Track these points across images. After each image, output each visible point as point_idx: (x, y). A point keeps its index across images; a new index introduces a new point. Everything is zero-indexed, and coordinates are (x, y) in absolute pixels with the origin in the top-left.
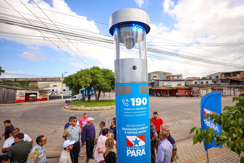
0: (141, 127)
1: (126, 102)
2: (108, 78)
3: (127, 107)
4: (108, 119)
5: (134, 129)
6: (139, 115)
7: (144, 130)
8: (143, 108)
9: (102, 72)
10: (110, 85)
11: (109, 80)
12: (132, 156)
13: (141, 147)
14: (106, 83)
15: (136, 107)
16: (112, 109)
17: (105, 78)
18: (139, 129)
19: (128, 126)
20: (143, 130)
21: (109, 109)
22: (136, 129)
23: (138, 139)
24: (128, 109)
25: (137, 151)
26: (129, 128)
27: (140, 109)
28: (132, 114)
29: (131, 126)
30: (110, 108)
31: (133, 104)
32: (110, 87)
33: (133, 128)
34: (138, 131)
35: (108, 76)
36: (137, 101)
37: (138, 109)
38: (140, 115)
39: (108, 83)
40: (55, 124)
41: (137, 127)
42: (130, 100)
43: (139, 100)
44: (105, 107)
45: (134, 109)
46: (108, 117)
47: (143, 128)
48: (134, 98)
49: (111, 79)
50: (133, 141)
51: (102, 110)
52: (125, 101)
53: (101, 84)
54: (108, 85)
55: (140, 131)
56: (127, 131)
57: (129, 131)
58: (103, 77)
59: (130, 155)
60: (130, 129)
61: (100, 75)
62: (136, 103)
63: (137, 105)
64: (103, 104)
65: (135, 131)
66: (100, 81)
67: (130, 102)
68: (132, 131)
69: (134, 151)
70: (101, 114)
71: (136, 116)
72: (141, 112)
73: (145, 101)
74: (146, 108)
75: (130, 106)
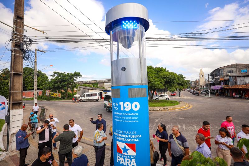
0: (130, 135)
1: (116, 106)
2: (161, 77)
3: (117, 111)
4: (157, 121)
5: (123, 136)
6: (128, 121)
7: (135, 138)
8: (132, 114)
9: (155, 71)
10: (163, 85)
11: (162, 79)
12: (121, 163)
13: (130, 156)
14: (159, 83)
15: (124, 112)
16: (164, 110)
17: (158, 78)
18: (128, 136)
19: (118, 131)
20: (133, 138)
21: (161, 110)
22: (125, 136)
23: (127, 147)
24: (117, 113)
25: (126, 159)
26: (119, 133)
27: (130, 114)
28: (121, 119)
29: (120, 132)
30: (163, 109)
31: (122, 109)
32: (164, 86)
33: (122, 134)
34: (127, 138)
35: (161, 74)
36: (126, 106)
37: (127, 114)
38: (130, 121)
39: (161, 83)
40: (109, 120)
41: (126, 134)
42: (119, 104)
43: (128, 105)
44: (157, 108)
45: (122, 114)
46: (158, 118)
47: (134, 136)
48: (123, 103)
49: (165, 78)
50: (122, 148)
51: (153, 110)
52: (115, 104)
53: (153, 84)
54: (161, 84)
55: (128, 138)
56: (117, 136)
57: (119, 136)
58: (156, 77)
59: (120, 161)
60: (119, 135)
61: (152, 75)
62: (124, 108)
63: (126, 109)
64: (155, 105)
65: (124, 138)
66: (152, 80)
67: (119, 106)
68: (121, 137)
69: (122, 158)
70: (152, 115)
71: (124, 121)
72: (131, 118)
73: (136, 106)
74: (138, 114)
75: (119, 111)
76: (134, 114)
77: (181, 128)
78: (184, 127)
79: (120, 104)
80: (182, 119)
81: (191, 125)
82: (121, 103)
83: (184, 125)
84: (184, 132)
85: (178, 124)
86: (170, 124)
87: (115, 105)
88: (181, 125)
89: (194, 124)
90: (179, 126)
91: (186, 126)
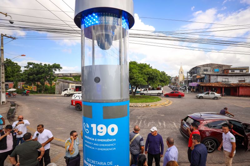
2: (145, 73)
3: (87, 135)
6: (102, 149)
8: (108, 140)
9: (139, 67)
10: (146, 81)
11: (145, 76)
14: (142, 79)
15: (97, 137)
16: (146, 106)
17: (142, 74)
19: (88, 160)
21: (144, 107)
24: (88, 138)
26: (90, 163)
27: (104, 140)
28: (93, 146)
29: (91, 161)
30: (145, 105)
31: (94, 133)
32: (147, 83)
33: (94, 164)
35: (144, 71)
36: (99, 129)
37: (101, 140)
38: (104, 149)
39: (144, 79)
42: (90, 126)
43: (102, 128)
44: (139, 104)
45: (95, 139)
46: (140, 115)
48: (95, 125)
49: (148, 74)
51: (136, 107)
53: (137, 80)
54: (144, 81)
58: (139, 73)
60: (90, 165)
61: (136, 71)
62: (97, 132)
63: (99, 134)
64: (138, 101)
66: (136, 76)
67: (91, 129)
71: (97, 149)
72: (106, 145)
73: (113, 130)
74: (115, 140)
75: (91, 134)
76: (111, 140)
77: (162, 125)
78: (164, 124)
79: (92, 127)
80: (162, 116)
81: (171, 123)
82: (94, 126)
83: (164, 122)
84: (164, 130)
85: (159, 121)
86: (151, 122)
87: (86, 127)
88: (162, 122)
89: (174, 121)
90: (160, 124)
91: (166, 123)
